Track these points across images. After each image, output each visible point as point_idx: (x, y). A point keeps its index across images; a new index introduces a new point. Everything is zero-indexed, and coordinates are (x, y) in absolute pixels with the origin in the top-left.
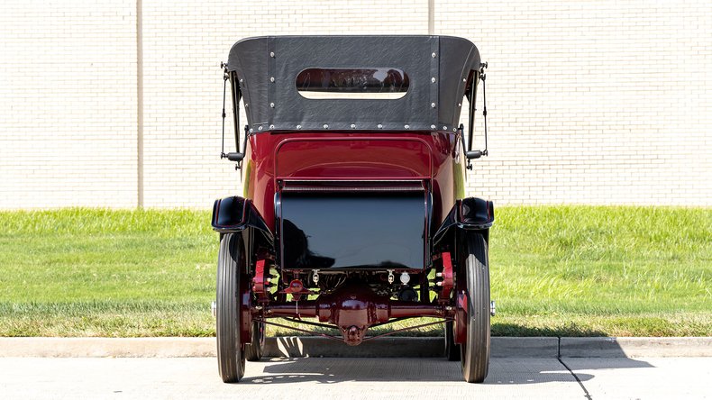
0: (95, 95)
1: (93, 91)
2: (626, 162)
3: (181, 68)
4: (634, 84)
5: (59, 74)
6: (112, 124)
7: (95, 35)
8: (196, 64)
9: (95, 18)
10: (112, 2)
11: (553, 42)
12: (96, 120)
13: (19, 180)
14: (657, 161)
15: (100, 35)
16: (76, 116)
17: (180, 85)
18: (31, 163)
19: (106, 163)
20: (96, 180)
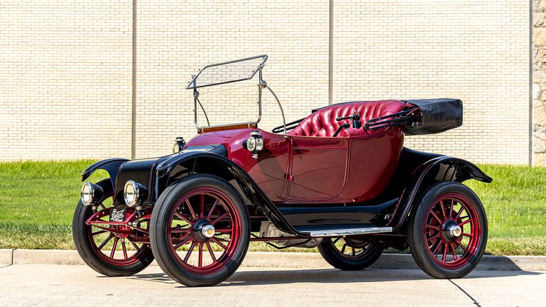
0: (104, 84)
1: (103, 81)
3: (162, 67)
4: (467, 82)
5: (80, 70)
6: (115, 104)
7: (105, 44)
8: (172, 64)
9: (104, 33)
10: (116, 21)
11: (413, 53)
12: (104, 101)
13: (51, 141)
14: (483, 134)
15: (108, 44)
16: (91, 98)
17: (161, 79)
18: (60, 130)
19: (110, 130)
20: (104, 142)
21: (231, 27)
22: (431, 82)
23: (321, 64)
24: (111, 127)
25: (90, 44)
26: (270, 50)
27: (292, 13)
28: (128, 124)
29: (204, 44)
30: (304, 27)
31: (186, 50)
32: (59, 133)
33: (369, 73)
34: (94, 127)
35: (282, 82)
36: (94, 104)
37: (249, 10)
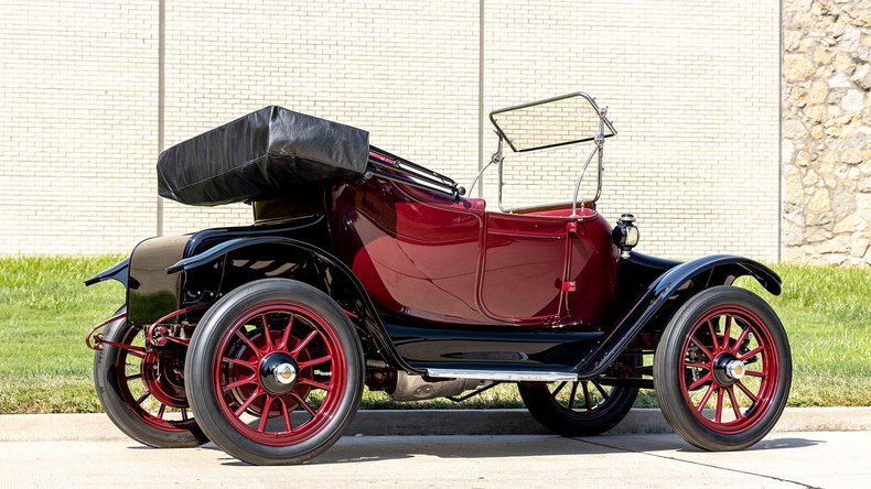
0: (110, 127)
1: (107, 122)
2: (681, 216)
3: (208, 100)
4: (689, 135)
5: (68, 102)
6: (128, 161)
7: (111, 59)
8: (226, 96)
9: (111, 40)
10: (131, 21)
11: (609, 88)
12: (110, 156)
13: (18, 222)
14: (711, 216)
15: (116, 59)
16: (87, 150)
17: (208, 120)
18: (34, 203)
19: (120, 204)
20: (109, 224)
21: (324, 38)
22: (635, 134)
23: (468, 102)
24: (122, 199)
25: (85, 58)
26: (386, 77)
27: (422, 17)
28: (150, 195)
29: (280, 65)
30: (439, 41)
31: (249, 73)
32: (31, 208)
33: (541, 118)
34: (92, 199)
35: (406, 129)
36: (92, 160)
37: (352, 11)
